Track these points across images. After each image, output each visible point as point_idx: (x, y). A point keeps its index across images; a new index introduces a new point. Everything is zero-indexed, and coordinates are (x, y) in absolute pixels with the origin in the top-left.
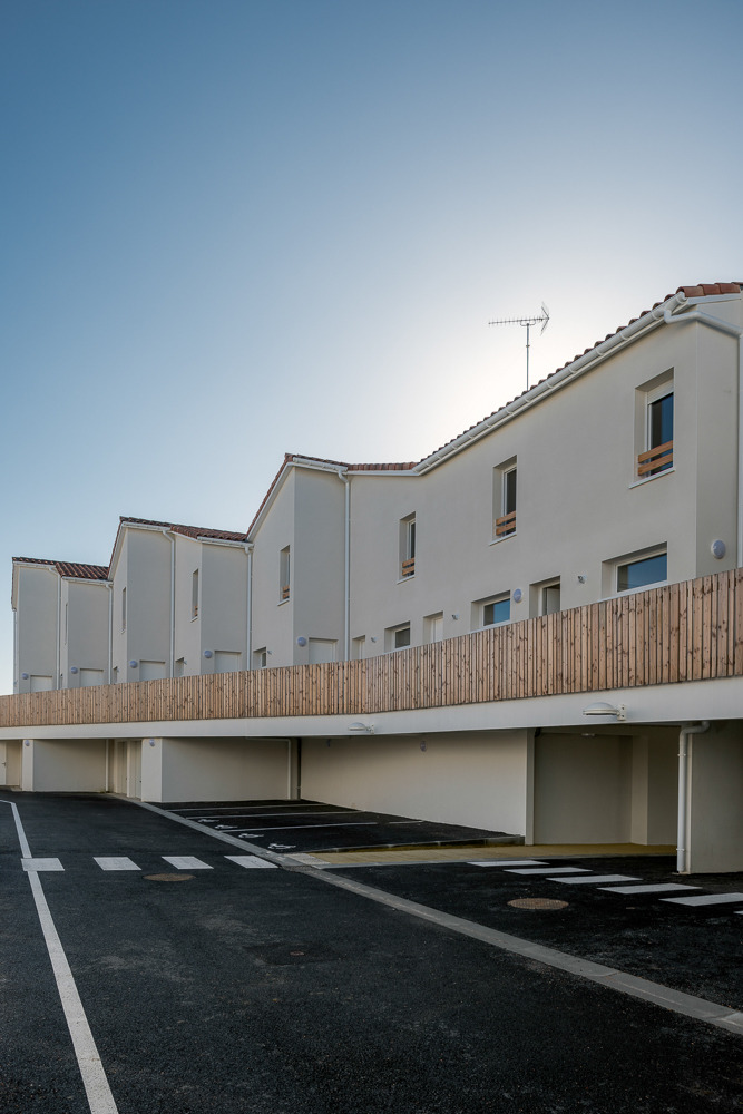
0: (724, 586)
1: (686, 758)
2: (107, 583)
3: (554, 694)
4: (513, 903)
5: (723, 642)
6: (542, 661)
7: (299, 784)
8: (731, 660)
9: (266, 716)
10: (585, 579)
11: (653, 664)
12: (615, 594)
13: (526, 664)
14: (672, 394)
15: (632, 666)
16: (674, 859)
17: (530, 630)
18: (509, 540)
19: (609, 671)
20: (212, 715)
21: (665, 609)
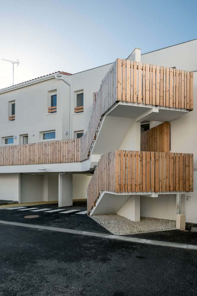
0: (70, 142)
1: (60, 180)
3: (29, 164)
4: (25, 217)
5: (70, 155)
6: (26, 156)
8: (72, 159)
10: (35, 136)
11: (54, 158)
12: (43, 141)
13: (21, 156)
14: (56, 95)
15: (49, 159)
16: (58, 204)
17: (22, 147)
18: (13, 122)
19: (44, 159)
21: (57, 146)
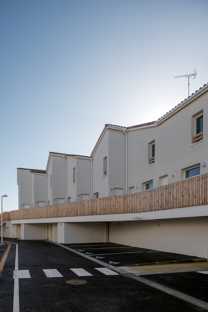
2: (46, 174)
7: (109, 238)
9: (100, 214)
20: (81, 215)
